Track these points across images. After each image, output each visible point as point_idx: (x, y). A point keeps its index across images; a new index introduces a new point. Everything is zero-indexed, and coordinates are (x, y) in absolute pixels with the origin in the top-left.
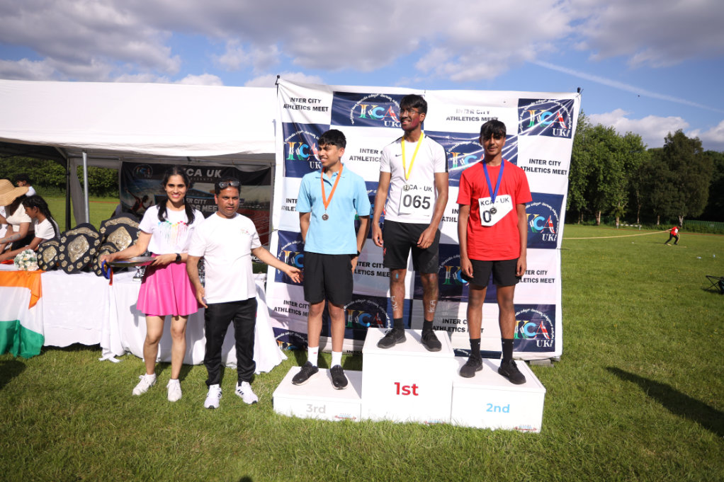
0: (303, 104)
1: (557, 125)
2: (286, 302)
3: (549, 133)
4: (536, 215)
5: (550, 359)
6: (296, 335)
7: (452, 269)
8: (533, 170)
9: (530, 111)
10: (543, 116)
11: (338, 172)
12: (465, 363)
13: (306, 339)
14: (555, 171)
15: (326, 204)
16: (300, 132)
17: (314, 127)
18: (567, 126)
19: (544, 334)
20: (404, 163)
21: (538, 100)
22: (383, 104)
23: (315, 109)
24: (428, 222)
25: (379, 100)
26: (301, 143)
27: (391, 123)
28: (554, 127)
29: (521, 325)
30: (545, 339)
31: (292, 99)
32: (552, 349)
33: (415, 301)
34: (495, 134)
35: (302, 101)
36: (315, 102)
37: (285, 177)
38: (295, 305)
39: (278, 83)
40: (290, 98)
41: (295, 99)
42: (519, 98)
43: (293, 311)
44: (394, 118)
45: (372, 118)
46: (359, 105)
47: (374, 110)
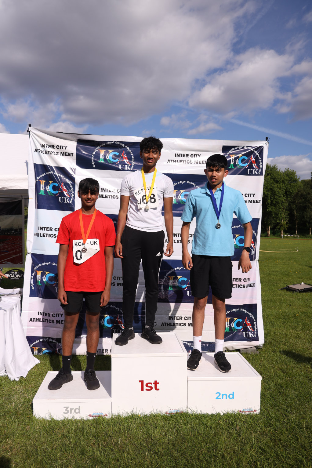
0: (53, 150)
1: (251, 167)
2: (39, 313)
3: (244, 172)
4: (237, 235)
5: (255, 347)
6: (50, 340)
9: (231, 156)
10: (241, 159)
14: (250, 201)
16: (49, 173)
17: (62, 170)
18: (259, 166)
19: (249, 327)
21: (237, 146)
22: (118, 150)
23: (62, 154)
25: (114, 146)
26: (51, 182)
27: (125, 167)
28: (248, 168)
29: (231, 321)
30: (250, 331)
31: (42, 145)
32: (256, 339)
35: (51, 147)
36: (62, 149)
37: (36, 209)
38: (48, 315)
39: (29, 130)
40: (41, 144)
41: (45, 145)
42: (223, 146)
43: (47, 320)
44: (127, 161)
45: (109, 162)
46: (98, 151)
47: (110, 155)
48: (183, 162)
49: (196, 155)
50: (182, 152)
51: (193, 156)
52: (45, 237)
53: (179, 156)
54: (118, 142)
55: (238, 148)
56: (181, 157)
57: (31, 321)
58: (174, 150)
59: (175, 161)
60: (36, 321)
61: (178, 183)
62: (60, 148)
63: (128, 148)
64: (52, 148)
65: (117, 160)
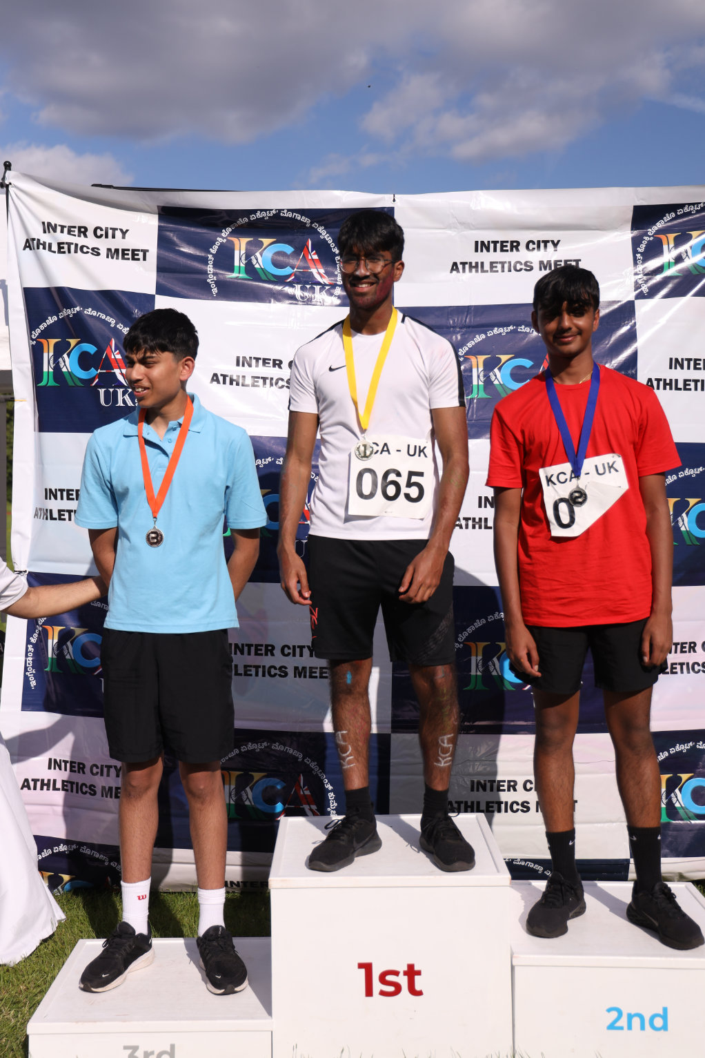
0: (81, 241)
2: (53, 764)
4: (692, 501)
7: (485, 648)
8: (681, 385)
9: (663, 237)
10: (698, 247)
11: (181, 421)
12: (538, 898)
13: (118, 860)
15: (155, 505)
16: (71, 312)
17: (109, 300)
20: (353, 387)
21: (682, 206)
22: (289, 237)
23: (113, 253)
24: (424, 535)
25: (278, 224)
26: (73, 342)
27: (313, 289)
29: (673, 784)
31: (49, 224)
33: (397, 739)
34: (571, 302)
35: (76, 233)
36: (114, 237)
37: (37, 433)
38: (79, 768)
39: (7, 182)
40: (43, 223)
41: (56, 225)
42: (634, 206)
43: (75, 786)
44: (319, 273)
45: (263, 277)
46: (228, 241)
47: (267, 253)
48: (503, 267)
49: (546, 242)
50: (499, 236)
51: (535, 246)
52: (64, 519)
53: (488, 250)
54: (288, 210)
55: (686, 209)
56: (495, 250)
57: (25, 789)
58: (472, 229)
59: (475, 267)
60: (42, 789)
61: (490, 334)
62: (107, 236)
63: (321, 230)
64: (79, 236)
65: (287, 271)
